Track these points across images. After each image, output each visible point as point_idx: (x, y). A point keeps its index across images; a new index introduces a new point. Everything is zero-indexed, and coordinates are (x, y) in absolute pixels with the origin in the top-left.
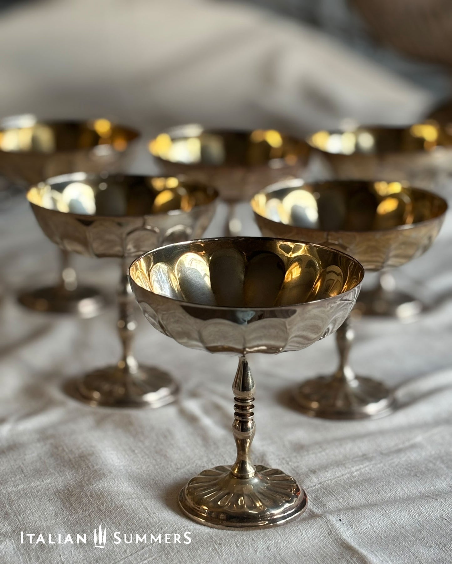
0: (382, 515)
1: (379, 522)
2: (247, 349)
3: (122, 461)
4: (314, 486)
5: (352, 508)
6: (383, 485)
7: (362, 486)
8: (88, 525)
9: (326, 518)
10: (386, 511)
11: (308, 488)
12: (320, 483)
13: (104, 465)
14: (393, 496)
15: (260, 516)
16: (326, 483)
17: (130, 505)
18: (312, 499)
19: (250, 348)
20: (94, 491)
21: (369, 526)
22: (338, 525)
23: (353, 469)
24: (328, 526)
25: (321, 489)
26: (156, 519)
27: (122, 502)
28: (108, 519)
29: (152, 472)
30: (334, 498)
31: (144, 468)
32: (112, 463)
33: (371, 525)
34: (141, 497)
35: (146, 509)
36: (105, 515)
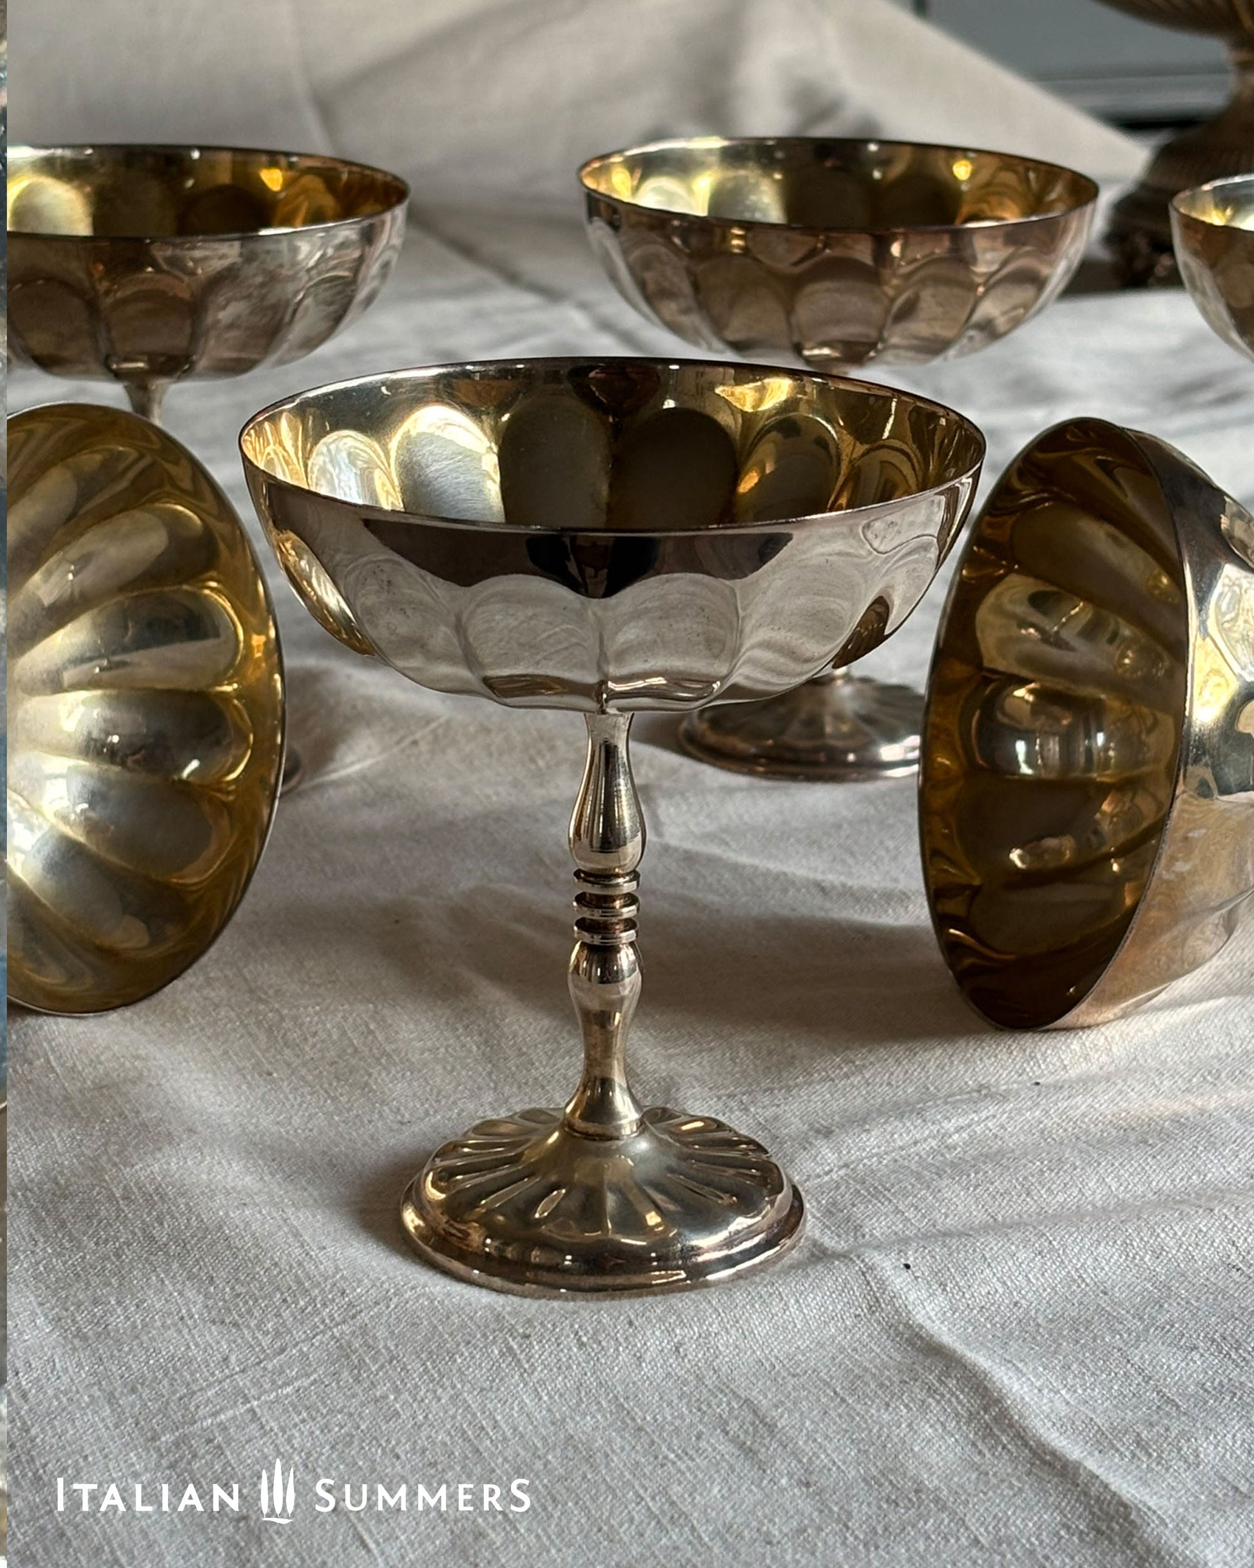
0: (1040, 1253)
1: (1030, 1276)
2: (610, 684)
3: (230, 1103)
4: (827, 1173)
5: (946, 1234)
6: (1041, 1170)
7: (977, 1173)
8: (110, 1284)
9: (863, 1261)
10: (1050, 1243)
11: (807, 1180)
12: (846, 1165)
13: (173, 1109)
14: (1071, 1203)
15: (653, 1255)
16: (864, 1165)
17: (247, 1224)
18: (818, 1209)
19: (619, 680)
20: (136, 1183)
21: (999, 1286)
22: (899, 1281)
23: (949, 1126)
24: (868, 1283)
25: (847, 1182)
26: (327, 1266)
27: (221, 1213)
28: (175, 1266)
29: (320, 1133)
30: (887, 1208)
31: (296, 1121)
32: (197, 1104)
33: (1004, 1283)
34: (282, 1201)
35: (297, 1235)
36: (167, 1254)
